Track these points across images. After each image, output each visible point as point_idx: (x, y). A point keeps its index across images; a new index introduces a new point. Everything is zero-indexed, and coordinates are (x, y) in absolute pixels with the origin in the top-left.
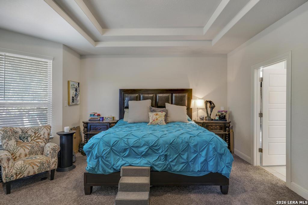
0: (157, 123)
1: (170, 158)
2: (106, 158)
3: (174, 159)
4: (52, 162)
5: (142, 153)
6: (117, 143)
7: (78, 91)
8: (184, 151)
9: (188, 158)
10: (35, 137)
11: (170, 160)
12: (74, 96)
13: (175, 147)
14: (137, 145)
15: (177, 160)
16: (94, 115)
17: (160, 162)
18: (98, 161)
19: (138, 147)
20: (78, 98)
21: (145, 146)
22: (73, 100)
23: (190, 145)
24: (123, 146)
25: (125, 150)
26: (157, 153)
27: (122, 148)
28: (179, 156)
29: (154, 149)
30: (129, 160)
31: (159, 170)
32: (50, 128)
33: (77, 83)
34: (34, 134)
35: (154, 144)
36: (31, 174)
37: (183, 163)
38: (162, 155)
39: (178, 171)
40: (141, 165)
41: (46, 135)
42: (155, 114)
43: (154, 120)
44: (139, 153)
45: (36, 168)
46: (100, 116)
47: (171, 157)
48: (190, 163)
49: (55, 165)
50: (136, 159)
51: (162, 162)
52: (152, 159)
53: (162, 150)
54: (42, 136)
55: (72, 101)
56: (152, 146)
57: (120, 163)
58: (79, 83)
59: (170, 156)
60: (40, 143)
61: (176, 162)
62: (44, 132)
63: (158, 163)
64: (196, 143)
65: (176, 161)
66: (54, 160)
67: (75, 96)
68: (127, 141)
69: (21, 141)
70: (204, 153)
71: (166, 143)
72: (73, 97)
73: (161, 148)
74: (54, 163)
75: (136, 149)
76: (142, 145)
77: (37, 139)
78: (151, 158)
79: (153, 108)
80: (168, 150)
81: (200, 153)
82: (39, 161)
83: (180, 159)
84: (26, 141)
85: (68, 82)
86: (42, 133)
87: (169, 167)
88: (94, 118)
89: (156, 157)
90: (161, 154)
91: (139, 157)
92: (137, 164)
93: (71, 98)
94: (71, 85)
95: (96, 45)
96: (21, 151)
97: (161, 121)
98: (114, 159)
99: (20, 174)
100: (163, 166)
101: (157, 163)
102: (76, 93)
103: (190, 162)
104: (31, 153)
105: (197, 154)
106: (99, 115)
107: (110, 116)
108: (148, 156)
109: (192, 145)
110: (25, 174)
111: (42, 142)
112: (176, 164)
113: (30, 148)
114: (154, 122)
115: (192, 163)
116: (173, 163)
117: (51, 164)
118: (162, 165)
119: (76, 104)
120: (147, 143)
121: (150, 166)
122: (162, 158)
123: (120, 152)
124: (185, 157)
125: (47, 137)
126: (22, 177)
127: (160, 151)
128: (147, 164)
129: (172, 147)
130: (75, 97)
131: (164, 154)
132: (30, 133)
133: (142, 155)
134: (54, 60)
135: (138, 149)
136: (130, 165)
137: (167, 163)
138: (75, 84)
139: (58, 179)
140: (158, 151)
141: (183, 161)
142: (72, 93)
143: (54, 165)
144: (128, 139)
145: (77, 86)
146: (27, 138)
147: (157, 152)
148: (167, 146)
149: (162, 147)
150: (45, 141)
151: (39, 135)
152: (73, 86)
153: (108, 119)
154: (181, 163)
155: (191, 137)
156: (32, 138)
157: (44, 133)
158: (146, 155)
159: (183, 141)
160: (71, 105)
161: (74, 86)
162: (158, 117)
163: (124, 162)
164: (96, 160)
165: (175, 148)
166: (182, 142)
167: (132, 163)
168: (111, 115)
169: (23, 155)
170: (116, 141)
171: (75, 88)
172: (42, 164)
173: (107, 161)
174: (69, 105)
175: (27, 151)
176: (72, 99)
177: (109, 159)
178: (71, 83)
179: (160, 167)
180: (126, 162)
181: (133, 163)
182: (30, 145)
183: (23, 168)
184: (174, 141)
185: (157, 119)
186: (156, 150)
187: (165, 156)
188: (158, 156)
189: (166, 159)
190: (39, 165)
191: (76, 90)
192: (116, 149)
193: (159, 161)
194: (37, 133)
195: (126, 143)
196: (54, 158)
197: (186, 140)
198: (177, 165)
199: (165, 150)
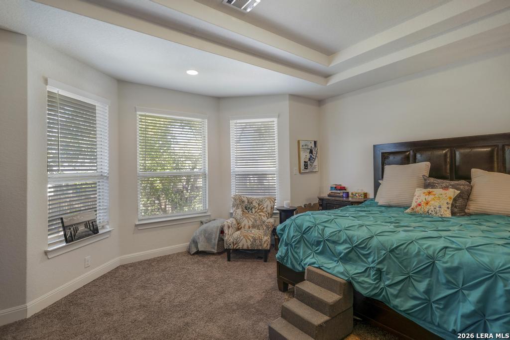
0: (427, 210)
1: (388, 279)
2: (295, 247)
3: (394, 282)
4: (264, 240)
5: (340, 253)
6: (309, 230)
7: (314, 152)
8: (422, 273)
9: (428, 292)
10: (258, 209)
11: (387, 283)
12: (307, 160)
13: (400, 260)
14: (334, 238)
15: (402, 287)
16: (336, 188)
17: (367, 280)
18: (288, 249)
19: (335, 242)
20: (316, 163)
21: (346, 243)
22: (306, 166)
23: (438, 266)
24: (315, 237)
25: (318, 243)
26: (365, 262)
27: (314, 239)
28: (407, 281)
29: (360, 253)
30: (321, 260)
31: (364, 292)
32: (274, 200)
33: (313, 143)
34: (257, 206)
35: (360, 244)
36: (245, 247)
37: (415, 298)
38: (372, 267)
39: (402, 309)
40: (334, 272)
41: (269, 208)
42: (424, 193)
43: (420, 205)
44: (336, 253)
45: (249, 243)
46: (346, 190)
47: (389, 276)
48: (434, 306)
49: (267, 245)
50: (331, 262)
51: (372, 280)
52: (353, 269)
53: (374, 258)
54: (265, 209)
55: (304, 167)
56: (355, 246)
57: (309, 260)
58: (315, 142)
59: (387, 274)
60: (263, 217)
61: (400, 291)
62: (267, 204)
63: (363, 280)
64: (455, 264)
65: (399, 287)
66: (266, 238)
67: (310, 160)
68: (322, 229)
69: (246, 211)
70: (475, 295)
71: (382, 246)
72: (305, 162)
73: (372, 253)
74: (266, 243)
75: (333, 245)
76: (342, 241)
77: (260, 212)
78: (354, 267)
79: (432, 180)
80: (385, 262)
81: (466, 292)
82: (252, 235)
83: (410, 288)
84: (250, 212)
85: (299, 142)
86: (265, 206)
87: (384, 296)
88: (335, 193)
89: (362, 268)
90: (371, 265)
91: (337, 259)
92: (329, 269)
93: (302, 164)
94: (302, 146)
95: (327, 82)
96: (246, 222)
97: (438, 209)
98: (304, 252)
99: (236, 243)
100: (372, 288)
101: (361, 279)
102: (311, 156)
103: (435, 302)
104: (254, 226)
105: (456, 290)
106: (343, 188)
107: (359, 191)
108: (350, 262)
109: (440, 265)
110: (240, 246)
111: (264, 216)
112: (398, 293)
113: (253, 221)
114: (420, 207)
115: (441, 307)
116: (394, 291)
117: (263, 242)
118: (369, 286)
119: (312, 172)
120: (349, 240)
121: (346, 279)
122: (372, 273)
123: (313, 245)
124: (422, 286)
125: (269, 211)
126: (238, 248)
127: (370, 260)
128: (342, 273)
129: (395, 259)
130: (309, 162)
131: (374, 267)
132: (254, 204)
133: (341, 258)
134: (279, 116)
135: (336, 245)
136: (319, 268)
137: (381, 287)
138: (309, 144)
139: (271, 263)
140: (367, 258)
141: (416, 294)
142: (305, 156)
143: (265, 245)
144: (326, 227)
145: (313, 146)
146: (251, 209)
147: (365, 260)
148: (383, 254)
149: (374, 254)
150: (267, 215)
151: (262, 208)
152: (305, 147)
153: (355, 195)
154: (411, 296)
155: (447, 249)
156: (256, 210)
157: (267, 206)
158: (345, 259)
159: (422, 253)
160: (303, 173)
161: (307, 147)
162: (430, 198)
163: (313, 260)
164: (286, 248)
165: (400, 263)
166: (418, 254)
167: (322, 266)
168: (362, 190)
169: (247, 227)
170: (309, 227)
171: (309, 149)
172: (255, 240)
173: (296, 253)
174: (300, 172)
175: (251, 223)
176: (305, 164)
177: (298, 251)
178: (302, 143)
179: (367, 289)
180: (316, 261)
181: (324, 265)
182: (253, 217)
183: (238, 239)
184: (401, 247)
185: (427, 204)
186: (364, 255)
187: (376, 271)
188: (365, 268)
189: (381, 278)
190: (252, 240)
191: (311, 152)
192: (307, 239)
193: (367, 277)
194: (261, 205)
195: (320, 232)
196: (267, 236)
197: (430, 252)
198: (400, 297)
199: (380, 260)
